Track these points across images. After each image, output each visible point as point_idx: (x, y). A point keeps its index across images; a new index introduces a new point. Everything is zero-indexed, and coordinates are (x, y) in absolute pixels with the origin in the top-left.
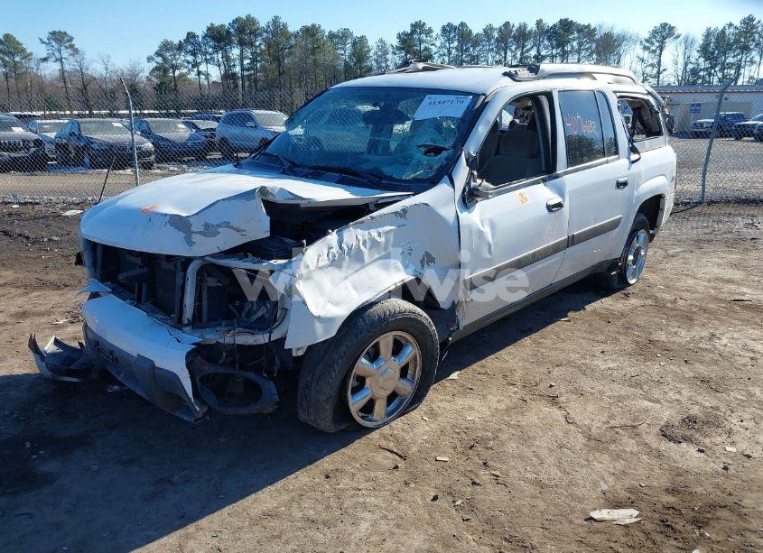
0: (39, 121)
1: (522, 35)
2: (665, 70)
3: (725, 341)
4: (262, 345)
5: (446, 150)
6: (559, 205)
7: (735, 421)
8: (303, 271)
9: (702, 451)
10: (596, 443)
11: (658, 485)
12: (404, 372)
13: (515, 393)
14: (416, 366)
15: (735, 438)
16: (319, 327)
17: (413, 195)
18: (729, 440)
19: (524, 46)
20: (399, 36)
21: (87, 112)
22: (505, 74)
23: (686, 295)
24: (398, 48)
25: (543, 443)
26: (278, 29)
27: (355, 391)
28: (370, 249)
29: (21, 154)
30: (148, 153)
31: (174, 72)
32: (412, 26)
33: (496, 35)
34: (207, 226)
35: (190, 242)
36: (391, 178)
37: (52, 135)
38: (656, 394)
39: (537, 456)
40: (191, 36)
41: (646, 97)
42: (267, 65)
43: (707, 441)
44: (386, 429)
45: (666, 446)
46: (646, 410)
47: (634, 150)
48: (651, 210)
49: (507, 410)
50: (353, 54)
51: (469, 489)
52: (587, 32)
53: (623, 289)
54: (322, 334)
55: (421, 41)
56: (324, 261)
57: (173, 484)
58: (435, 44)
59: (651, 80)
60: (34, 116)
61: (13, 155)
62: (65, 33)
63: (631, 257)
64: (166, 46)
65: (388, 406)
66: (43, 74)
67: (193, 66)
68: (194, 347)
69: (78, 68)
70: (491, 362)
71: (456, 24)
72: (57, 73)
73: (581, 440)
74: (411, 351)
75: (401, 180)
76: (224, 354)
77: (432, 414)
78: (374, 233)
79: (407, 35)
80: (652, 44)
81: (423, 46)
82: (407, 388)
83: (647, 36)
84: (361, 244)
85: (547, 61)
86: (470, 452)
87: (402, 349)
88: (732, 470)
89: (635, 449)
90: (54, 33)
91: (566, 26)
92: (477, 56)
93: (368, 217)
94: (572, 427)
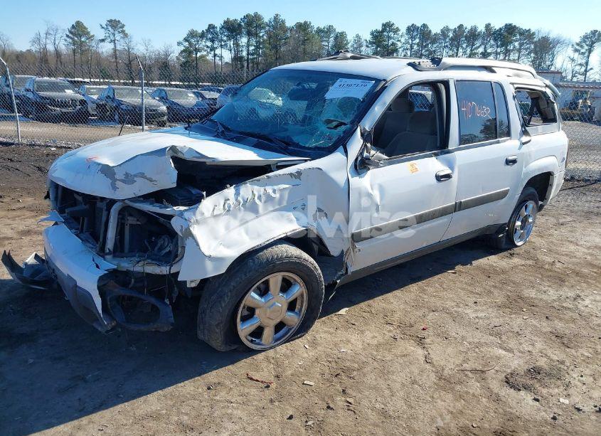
0: (88, 86)
1: (473, 36)
2: (591, 69)
3: (587, 302)
4: (165, 275)
5: (345, 124)
6: (448, 176)
7: (575, 376)
8: (199, 217)
9: (537, 400)
10: (445, 382)
11: (488, 427)
12: (292, 306)
13: (389, 331)
14: (302, 302)
15: (571, 391)
16: (209, 265)
17: (310, 160)
18: (565, 393)
19: (473, 45)
20: (372, 34)
21: (131, 81)
22: (409, 64)
23: (564, 259)
24: (371, 43)
25: (399, 378)
26: (278, 24)
27: (244, 319)
28: (265, 202)
29: (70, 110)
30: (162, 114)
31: (196, 54)
32: (383, 25)
33: (451, 35)
34: (127, 175)
35: (114, 188)
36: (297, 145)
37: (95, 97)
38: (512, 344)
39: (389, 388)
40: (211, 27)
41: (544, 89)
42: (268, 51)
43: (544, 391)
44: (271, 353)
45: (506, 392)
46: (499, 358)
47: (525, 133)
48: (540, 184)
49: (378, 346)
50: (335, 46)
51: (323, 412)
52: (527, 35)
53: (510, 249)
54: (211, 271)
55: (389, 38)
56: (220, 210)
57: (86, 381)
58: (401, 40)
59: (579, 76)
60: (85, 82)
61: (64, 110)
62: (119, 21)
63: (518, 223)
64: (192, 34)
65: (275, 334)
66: (100, 51)
67: (211, 50)
68: (106, 272)
69: (126, 48)
70: (378, 303)
71: (419, 25)
72: (111, 51)
73: (433, 377)
74: (298, 290)
75: (304, 147)
76: (133, 280)
77: (314, 344)
78: (269, 190)
79: (379, 32)
80: (582, 47)
81: (390, 42)
82: (293, 319)
83: (578, 40)
84: (256, 198)
85: (491, 57)
86: (335, 380)
87: (290, 287)
88: (560, 421)
89: (479, 391)
90: (110, 21)
91: (510, 29)
92: (435, 51)
93: (265, 176)
94: (428, 366)
